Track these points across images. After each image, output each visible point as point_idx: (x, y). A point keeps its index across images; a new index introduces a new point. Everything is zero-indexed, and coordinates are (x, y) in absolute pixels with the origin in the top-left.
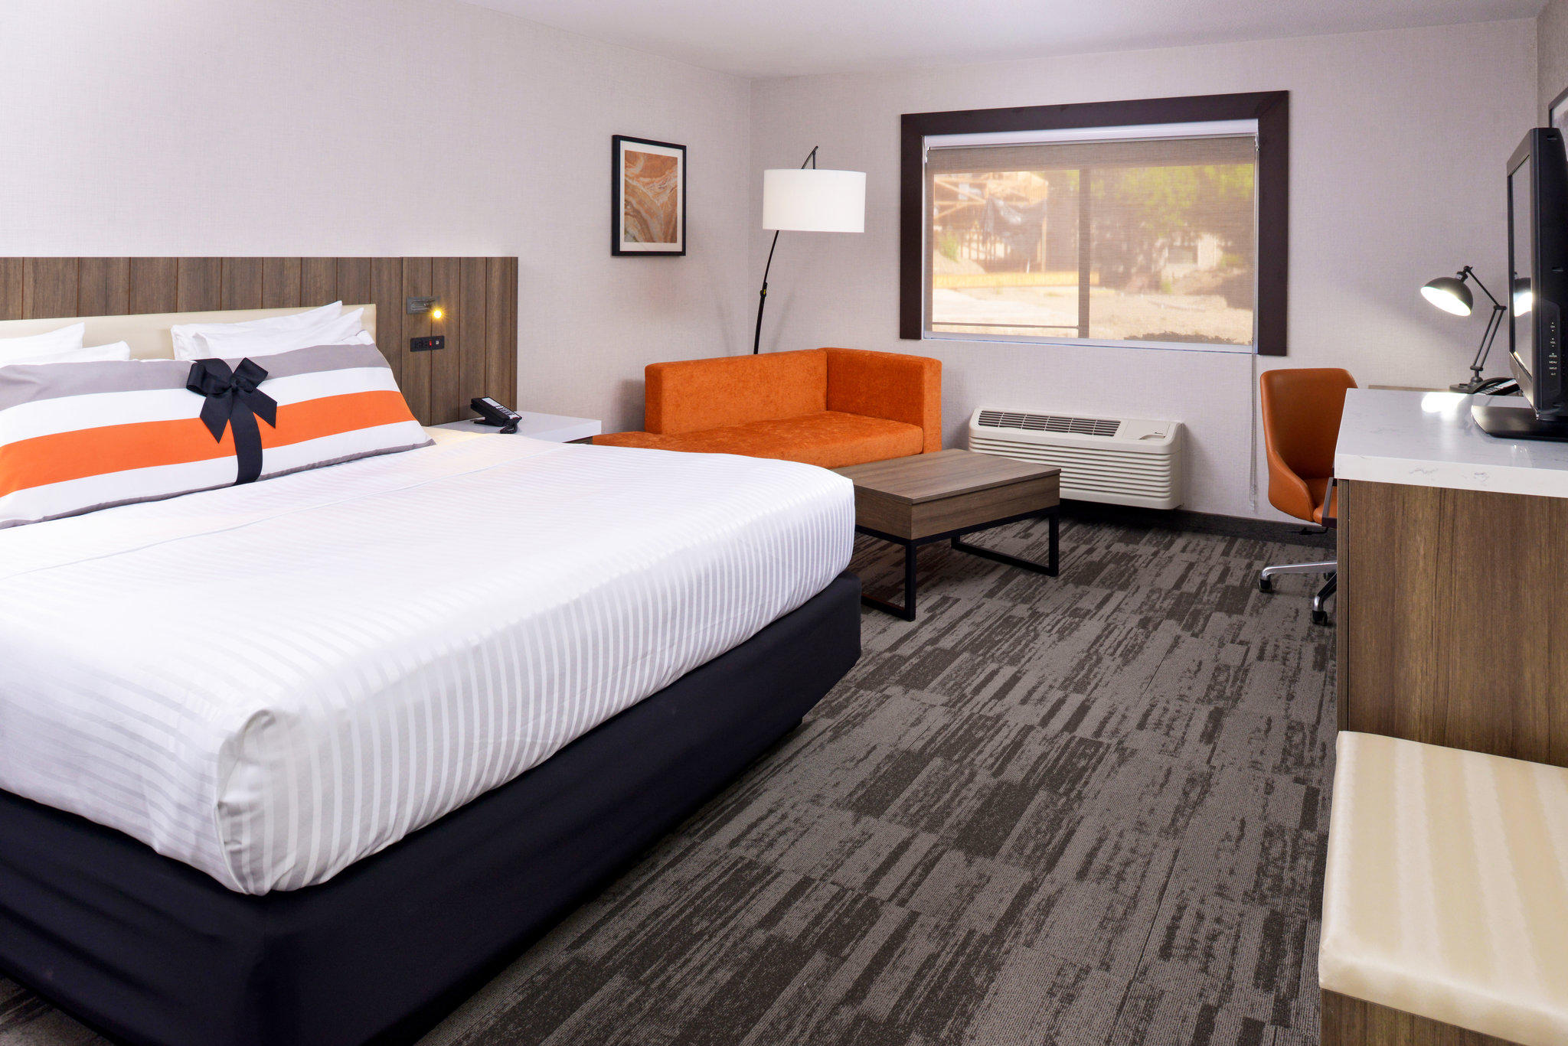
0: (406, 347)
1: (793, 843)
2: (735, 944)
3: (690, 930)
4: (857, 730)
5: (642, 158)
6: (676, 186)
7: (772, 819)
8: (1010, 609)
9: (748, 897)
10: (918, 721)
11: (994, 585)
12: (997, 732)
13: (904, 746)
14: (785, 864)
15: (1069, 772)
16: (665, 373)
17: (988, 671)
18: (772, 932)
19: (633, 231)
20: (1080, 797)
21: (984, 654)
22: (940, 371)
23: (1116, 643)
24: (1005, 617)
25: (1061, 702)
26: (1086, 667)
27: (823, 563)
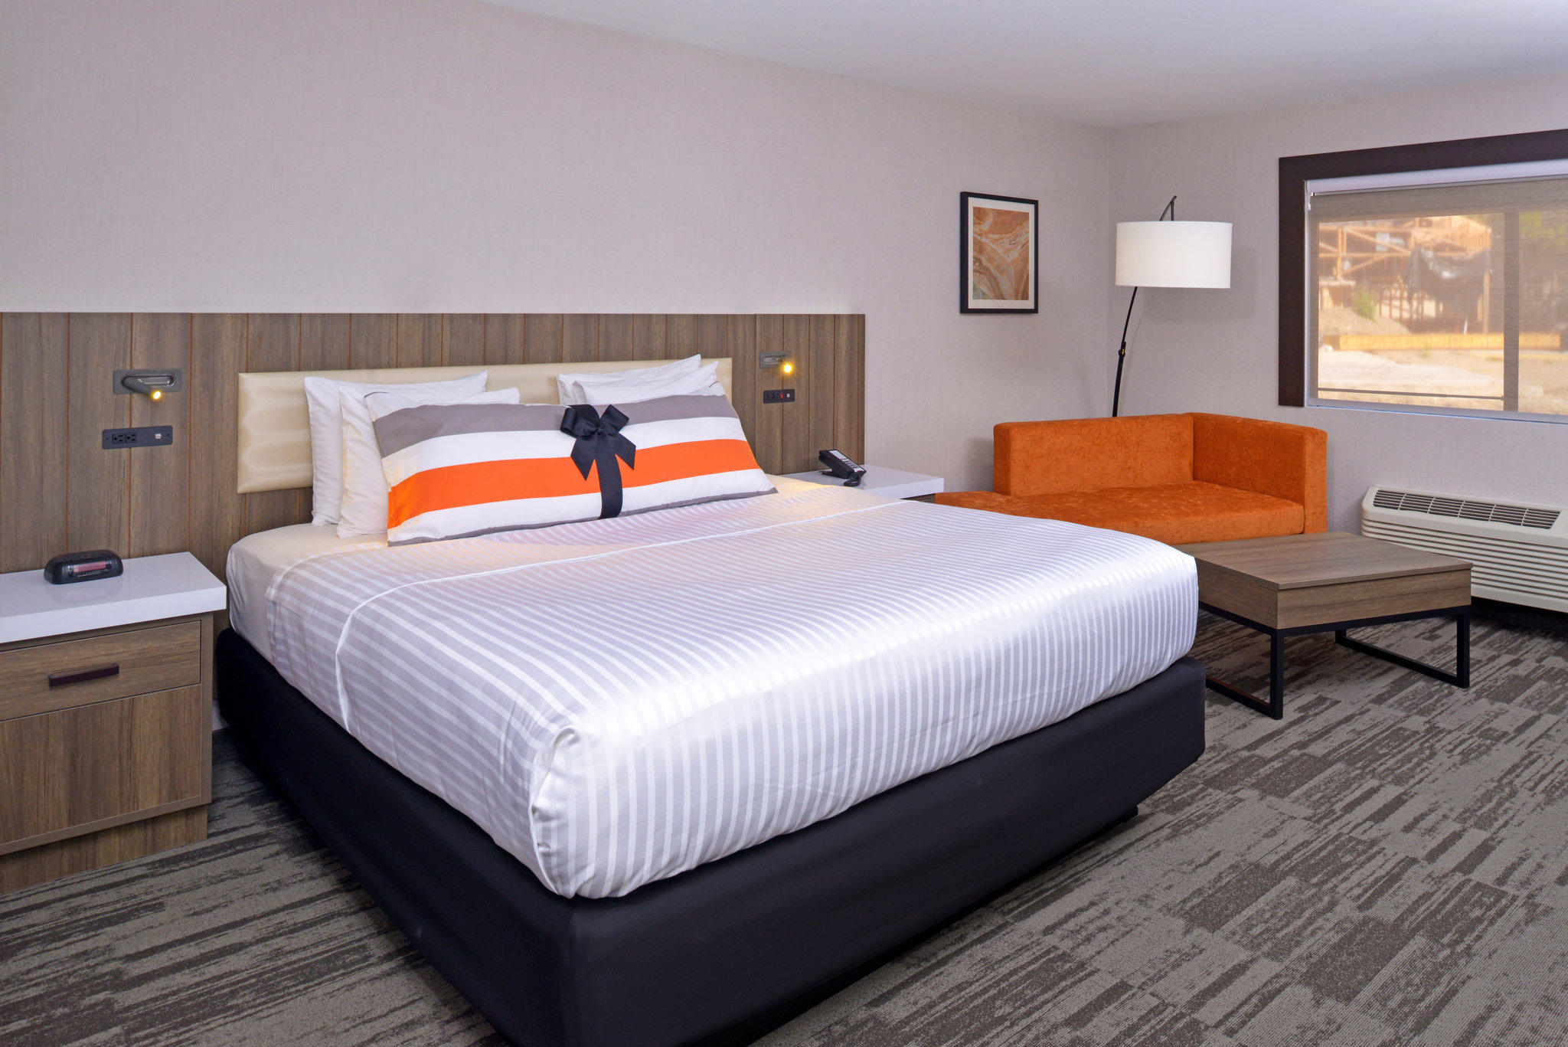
0: (760, 397)
1: (1112, 942)
2: (1037, 1038)
3: (992, 1013)
4: (1200, 831)
5: (991, 215)
6: (1028, 242)
7: (1092, 912)
8: (1402, 720)
9: (1057, 991)
10: (1273, 832)
11: (1384, 690)
12: (1370, 859)
13: (1252, 858)
14: (1101, 963)
15: (1457, 920)
16: (1014, 433)
17: (1366, 787)
18: (1078, 1033)
19: (984, 288)
20: (1468, 952)
21: (1363, 768)
22: (1325, 442)
23: (1538, 776)
24: (1394, 728)
25: (1456, 836)
26: (1495, 800)
27: (1156, 645)
